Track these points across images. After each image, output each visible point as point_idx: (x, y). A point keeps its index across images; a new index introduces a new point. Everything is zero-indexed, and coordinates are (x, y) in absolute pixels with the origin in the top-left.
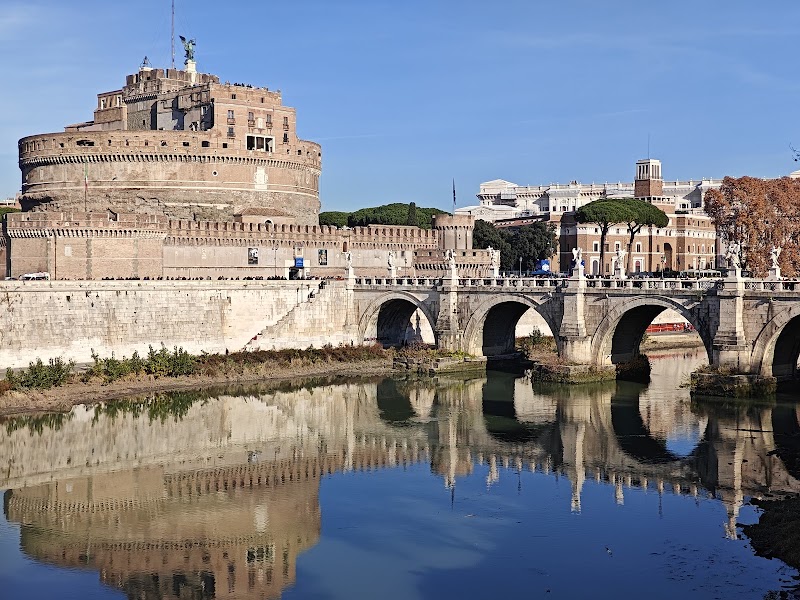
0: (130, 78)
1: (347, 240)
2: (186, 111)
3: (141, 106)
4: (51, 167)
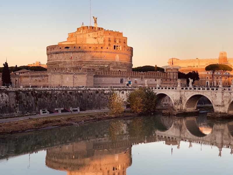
0: (78, 29)
1: (142, 76)
2: (95, 38)
3: (81, 37)
4: (57, 55)
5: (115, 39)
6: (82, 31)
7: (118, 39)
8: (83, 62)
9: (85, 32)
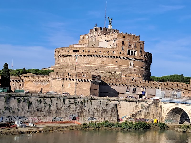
2: (108, 41)
3: (94, 39)
4: (65, 58)
5: (129, 43)
6: (94, 33)
7: (133, 43)
8: (92, 68)
9: (98, 33)
